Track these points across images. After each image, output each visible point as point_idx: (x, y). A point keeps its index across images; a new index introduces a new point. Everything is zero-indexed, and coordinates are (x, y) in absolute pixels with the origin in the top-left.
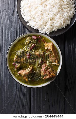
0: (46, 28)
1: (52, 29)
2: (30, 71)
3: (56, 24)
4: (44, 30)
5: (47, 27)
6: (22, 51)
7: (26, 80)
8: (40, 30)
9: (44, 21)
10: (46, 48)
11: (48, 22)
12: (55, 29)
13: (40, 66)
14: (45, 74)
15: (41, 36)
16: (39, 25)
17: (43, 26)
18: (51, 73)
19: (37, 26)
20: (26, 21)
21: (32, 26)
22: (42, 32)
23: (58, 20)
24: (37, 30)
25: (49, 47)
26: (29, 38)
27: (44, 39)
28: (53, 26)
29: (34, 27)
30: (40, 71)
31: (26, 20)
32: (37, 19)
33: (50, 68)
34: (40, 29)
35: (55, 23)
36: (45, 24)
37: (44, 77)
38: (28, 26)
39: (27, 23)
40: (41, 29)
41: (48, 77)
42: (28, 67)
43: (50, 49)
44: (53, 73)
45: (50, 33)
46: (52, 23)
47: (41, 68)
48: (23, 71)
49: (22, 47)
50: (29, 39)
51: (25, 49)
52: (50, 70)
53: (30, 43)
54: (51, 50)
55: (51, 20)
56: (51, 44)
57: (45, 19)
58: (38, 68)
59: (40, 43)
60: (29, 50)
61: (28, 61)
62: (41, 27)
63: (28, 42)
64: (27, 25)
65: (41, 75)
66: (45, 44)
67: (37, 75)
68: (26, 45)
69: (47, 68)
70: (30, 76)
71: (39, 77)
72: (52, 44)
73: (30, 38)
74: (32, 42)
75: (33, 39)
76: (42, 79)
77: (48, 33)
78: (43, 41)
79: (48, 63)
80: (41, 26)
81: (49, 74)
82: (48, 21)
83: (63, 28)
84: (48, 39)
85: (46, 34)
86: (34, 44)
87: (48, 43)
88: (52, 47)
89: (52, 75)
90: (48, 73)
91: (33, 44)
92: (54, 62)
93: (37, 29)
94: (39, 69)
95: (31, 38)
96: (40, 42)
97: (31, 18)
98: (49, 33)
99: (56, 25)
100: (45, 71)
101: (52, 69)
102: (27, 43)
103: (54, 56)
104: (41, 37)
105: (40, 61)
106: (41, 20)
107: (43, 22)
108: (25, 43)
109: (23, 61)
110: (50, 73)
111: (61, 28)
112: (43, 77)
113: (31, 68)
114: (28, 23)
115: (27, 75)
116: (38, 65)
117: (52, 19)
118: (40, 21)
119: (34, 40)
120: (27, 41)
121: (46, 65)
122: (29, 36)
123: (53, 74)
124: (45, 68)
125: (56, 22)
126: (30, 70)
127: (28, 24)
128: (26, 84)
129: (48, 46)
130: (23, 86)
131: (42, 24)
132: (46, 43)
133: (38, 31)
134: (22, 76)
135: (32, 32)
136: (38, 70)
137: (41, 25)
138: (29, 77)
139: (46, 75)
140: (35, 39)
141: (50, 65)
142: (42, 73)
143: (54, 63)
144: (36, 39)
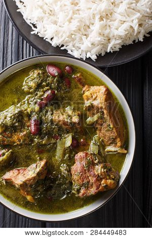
0: (86, 44)
1: (105, 46)
2: (38, 174)
3: (117, 29)
4: (83, 47)
5: (92, 40)
6: (17, 112)
7: (29, 198)
8: (69, 48)
9: (81, 21)
10: (87, 103)
11: (93, 24)
12: (114, 45)
13: (69, 156)
14: (83, 181)
15: (72, 67)
16: (68, 34)
17: (78, 35)
18: (101, 179)
19: (62, 36)
20: (28, 22)
21: (47, 37)
22: (76, 54)
23: (124, 19)
24: (62, 48)
25: (95, 99)
26: (34, 74)
27: (82, 75)
28: (107, 37)
29: (52, 39)
30: (69, 171)
31: (29, 18)
32: (61, 17)
33: (99, 162)
34: (71, 45)
35: (113, 28)
36: (85, 30)
37: (82, 191)
38: (36, 36)
39: (33, 28)
40: (74, 46)
41: (93, 191)
42: (35, 161)
43: (100, 105)
44: (108, 177)
45: (99, 57)
46: (105, 27)
47: (71, 161)
48: (19, 173)
49: (16, 100)
50: (35, 76)
51: (25, 106)
52: (99, 169)
53: (39, 86)
54: (101, 108)
55: (101, 19)
56: (103, 89)
57: (85, 15)
58: (63, 161)
59: (69, 88)
60: (37, 108)
61: (32, 141)
62: (73, 40)
63: (32, 84)
64: (32, 33)
65: (71, 183)
66: (84, 89)
67: (60, 185)
68: (29, 93)
69: (91, 165)
70: (39, 188)
71: (65, 189)
72: (105, 89)
73: (39, 74)
74: (44, 83)
75: (48, 76)
76: (77, 196)
77: (94, 57)
78: (80, 80)
79: (93, 148)
80: (73, 36)
81: (95, 182)
82: (92, 22)
83: (137, 41)
84: (92, 75)
85: (88, 60)
86: (50, 92)
87: (94, 89)
88: (106, 100)
89: (107, 185)
90: (92, 180)
91: (48, 90)
92: (111, 143)
93: (63, 46)
94: (68, 165)
95: (43, 73)
96: (69, 83)
97: (43, 15)
98: (96, 57)
99: (116, 33)
100: (83, 171)
101: (104, 167)
102: (30, 88)
103: (111, 126)
104: (73, 69)
105: (68, 141)
106: (72, 18)
107: (79, 24)
108: (25, 88)
109: (19, 140)
110: (99, 179)
111: (131, 42)
112: (78, 191)
113: (43, 163)
114: (36, 27)
115: (31, 186)
116: (64, 154)
117: (107, 16)
118: (70, 22)
119: (50, 79)
120: (30, 81)
121: (87, 154)
122: (36, 66)
123: (109, 181)
124: (84, 163)
125: (116, 23)
126: (38, 170)
127: (35, 31)
128: (29, 209)
129: (94, 97)
130: (21, 217)
131: (75, 29)
132: (86, 86)
133: (66, 51)
134: (14, 186)
135: (45, 53)
136: (63, 168)
137: (72, 32)
138: (38, 191)
139: (87, 186)
140: (54, 76)
141: (99, 153)
142: (75, 177)
143: (111, 148)
144: (57, 74)
